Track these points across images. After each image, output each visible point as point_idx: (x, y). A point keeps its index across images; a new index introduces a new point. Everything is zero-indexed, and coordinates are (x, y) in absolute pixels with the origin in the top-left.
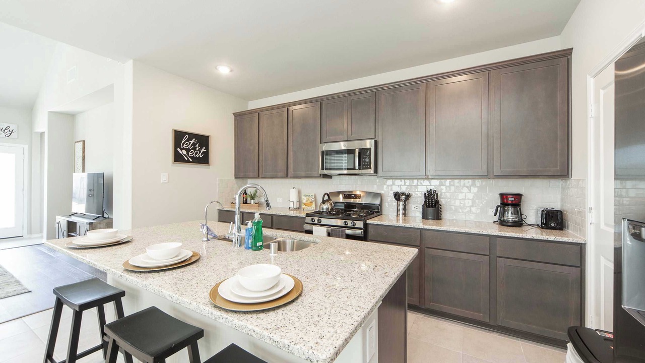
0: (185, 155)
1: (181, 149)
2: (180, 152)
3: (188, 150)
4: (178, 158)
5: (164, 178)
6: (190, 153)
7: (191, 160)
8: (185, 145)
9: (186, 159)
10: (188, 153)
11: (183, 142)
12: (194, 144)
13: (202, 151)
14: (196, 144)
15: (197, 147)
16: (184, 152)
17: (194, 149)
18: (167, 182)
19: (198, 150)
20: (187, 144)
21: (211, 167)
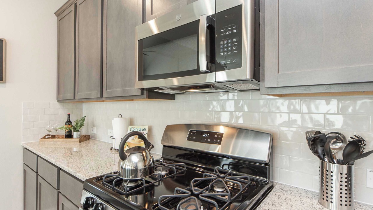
21: (8, 84)
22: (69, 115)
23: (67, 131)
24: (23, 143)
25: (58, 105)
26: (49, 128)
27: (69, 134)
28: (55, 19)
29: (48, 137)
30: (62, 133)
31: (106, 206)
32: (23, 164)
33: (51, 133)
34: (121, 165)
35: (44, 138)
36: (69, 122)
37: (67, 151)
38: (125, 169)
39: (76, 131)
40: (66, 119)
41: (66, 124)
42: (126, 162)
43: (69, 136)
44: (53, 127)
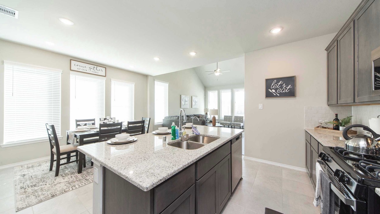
0: (274, 93)
1: (271, 90)
2: (271, 91)
3: (276, 90)
4: (269, 95)
5: (260, 106)
6: (278, 91)
7: (279, 95)
8: (274, 86)
9: (275, 95)
10: (276, 91)
11: (272, 85)
12: (281, 85)
13: (288, 88)
14: (283, 84)
15: (284, 86)
16: (274, 91)
17: (282, 87)
18: (262, 108)
19: (285, 88)
20: (276, 85)
21: (297, 98)
22: (337, 115)
23: (335, 125)
24: (305, 128)
25: (328, 108)
26: (321, 122)
27: (336, 127)
28: (326, 53)
29: (321, 127)
30: (331, 126)
31: (331, 159)
32: (305, 140)
33: (322, 125)
34: (346, 143)
35: (318, 127)
36: (337, 119)
37: (335, 139)
38: (349, 146)
39: (342, 126)
40: (334, 117)
41: (334, 120)
42: (349, 142)
43: (337, 128)
44: (324, 122)
